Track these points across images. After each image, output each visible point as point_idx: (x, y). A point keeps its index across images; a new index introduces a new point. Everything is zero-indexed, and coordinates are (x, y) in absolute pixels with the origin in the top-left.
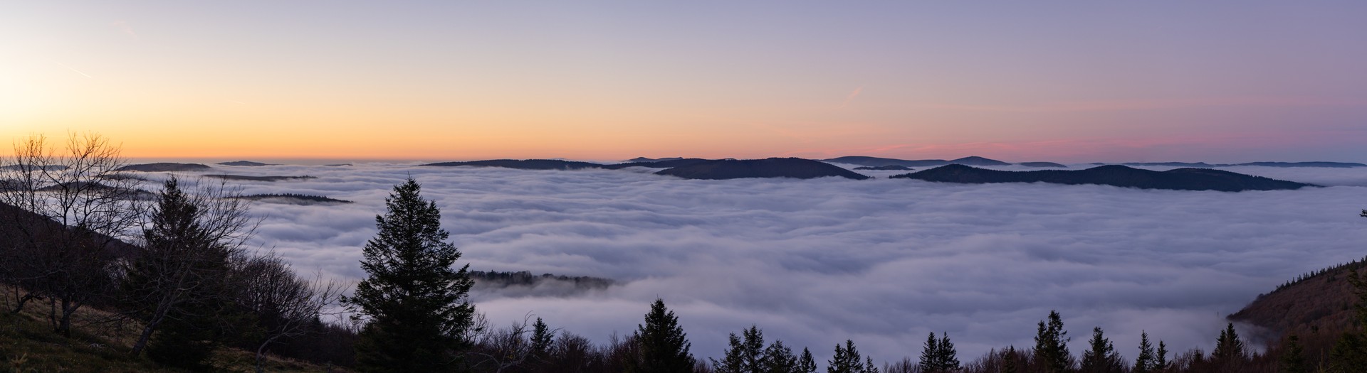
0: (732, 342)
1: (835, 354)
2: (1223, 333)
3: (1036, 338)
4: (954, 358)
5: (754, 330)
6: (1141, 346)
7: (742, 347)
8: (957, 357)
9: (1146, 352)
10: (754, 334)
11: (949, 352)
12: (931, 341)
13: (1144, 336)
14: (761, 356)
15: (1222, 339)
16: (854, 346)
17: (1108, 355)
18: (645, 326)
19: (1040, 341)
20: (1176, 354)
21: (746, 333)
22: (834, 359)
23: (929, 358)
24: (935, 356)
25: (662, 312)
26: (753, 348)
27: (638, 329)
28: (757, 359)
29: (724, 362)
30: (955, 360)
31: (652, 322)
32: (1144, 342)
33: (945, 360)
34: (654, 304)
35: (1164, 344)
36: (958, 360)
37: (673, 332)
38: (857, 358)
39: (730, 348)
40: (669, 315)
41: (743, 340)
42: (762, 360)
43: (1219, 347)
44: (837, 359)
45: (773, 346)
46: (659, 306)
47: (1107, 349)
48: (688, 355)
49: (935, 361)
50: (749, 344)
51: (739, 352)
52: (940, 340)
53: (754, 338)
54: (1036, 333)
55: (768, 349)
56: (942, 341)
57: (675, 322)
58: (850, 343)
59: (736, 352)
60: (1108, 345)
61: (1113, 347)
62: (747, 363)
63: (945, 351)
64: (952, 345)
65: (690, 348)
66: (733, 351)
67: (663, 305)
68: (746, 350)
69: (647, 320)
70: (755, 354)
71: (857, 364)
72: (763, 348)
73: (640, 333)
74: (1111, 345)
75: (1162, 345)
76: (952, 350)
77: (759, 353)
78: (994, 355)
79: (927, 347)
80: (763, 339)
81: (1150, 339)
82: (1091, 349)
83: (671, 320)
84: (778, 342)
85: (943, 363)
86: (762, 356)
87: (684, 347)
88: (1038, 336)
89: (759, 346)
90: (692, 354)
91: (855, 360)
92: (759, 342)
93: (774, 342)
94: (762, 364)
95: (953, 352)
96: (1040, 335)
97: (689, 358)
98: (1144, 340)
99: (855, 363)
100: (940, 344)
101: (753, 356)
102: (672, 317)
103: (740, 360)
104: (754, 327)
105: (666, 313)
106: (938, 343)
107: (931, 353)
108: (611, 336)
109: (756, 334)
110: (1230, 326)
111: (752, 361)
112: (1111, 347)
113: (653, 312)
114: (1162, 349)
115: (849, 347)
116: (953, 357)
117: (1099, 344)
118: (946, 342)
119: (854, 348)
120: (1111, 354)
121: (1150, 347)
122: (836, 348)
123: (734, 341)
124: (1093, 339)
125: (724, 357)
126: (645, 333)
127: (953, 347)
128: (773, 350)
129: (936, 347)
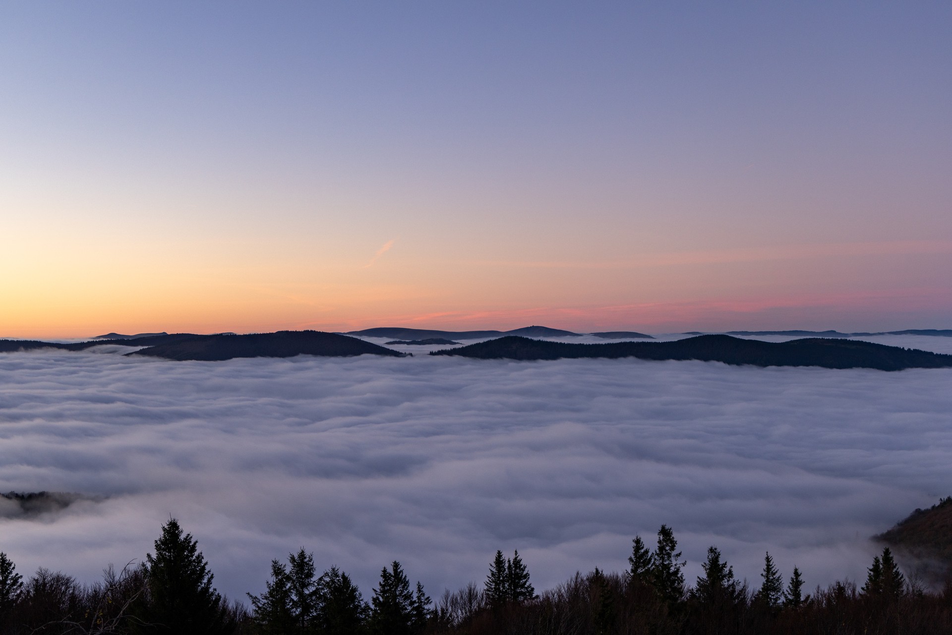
0: (275, 571)
1: (381, 580)
2: (877, 560)
3: (631, 559)
4: (528, 584)
5: (302, 555)
6: (764, 573)
7: (288, 578)
8: (531, 582)
9: (771, 582)
10: (302, 561)
11: (521, 576)
12: (499, 562)
13: (768, 560)
14: (312, 589)
15: (876, 569)
16: (401, 569)
17: (725, 583)
18: (154, 556)
19: (635, 563)
20: (818, 587)
21: (293, 559)
22: (379, 587)
23: (497, 584)
24: (503, 581)
25: (177, 536)
26: (301, 578)
27: (145, 559)
28: (307, 592)
29: (266, 598)
30: (529, 586)
31: (164, 550)
32: (769, 568)
33: (516, 587)
34: (166, 527)
35: (799, 572)
36: (532, 586)
37: (191, 562)
38: (405, 585)
39: (272, 580)
40: (186, 539)
41: (289, 569)
42: (314, 593)
43: (870, 579)
44: (383, 586)
45: (326, 574)
46: (173, 529)
47: (725, 576)
48: (211, 590)
49: (504, 587)
50: (297, 573)
51: (284, 585)
52: (509, 561)
53: (302, 564)
54: (631, 553)
55: (321, 579)
56: (512, 562)
57: (193, 548)
58: (396, 565)
59: (280, 584)
60: (726, 570)
61: (734, 573)
62: (295, 598)
63: (516, 574)
64: (525, 567)
65: (213, 581)
66: (276, 583)
67: (177, 528)
68: (293, 581)
69: (158, 547)
70: (305, 585)
71: (406, 592)
72: (315, 579)
73: (149, 565)
74: (730, 572)
75: (797, 574)
76: (525, 573)
77: (309, 584)
78: (579, 580)
79: (494, 570)
80: (315, 566)
81: (776, 564)
82: (704, 576)
83: (188, 546)
84: (333, 569)
85: (514, 590)
86: (314, 589)
87: (205, 581)
88: (633, 557)
89: (310, 575)
90: (215, 590)
91: (403, 587)
92: (310, 570)
93: (329, 570)
94: (314, 598)
95: (526, 576)
96: (635, 554)
97: (212, 594)
98: (768, 566)
99: (402, 591)
100: (510, 566)
101: (302, 588)
102: (190, 542)
103: (287, 594)
104: (303, 552)
105: (182, 537)
106: (507, 565)
107: (499, 577)
108: (105, 571)
109: (306, 560)
110: (887, 552)
111: (300, 594)
112: (730, 574)
113: (165, 537)
114: (797, 578)
115: (395, 570)
116: (526, 582)
117: (715, 568)
118: (517, 562)
119: (402, 571)
120: (731, 582)
121: (777, 576)
122: (381, 573)
123: (277, 570)
124: (707, 562)
125: (266, 591)
126: (155, 564)
127: (526, 570)
128: (328, 579)
129: (505, 570)
